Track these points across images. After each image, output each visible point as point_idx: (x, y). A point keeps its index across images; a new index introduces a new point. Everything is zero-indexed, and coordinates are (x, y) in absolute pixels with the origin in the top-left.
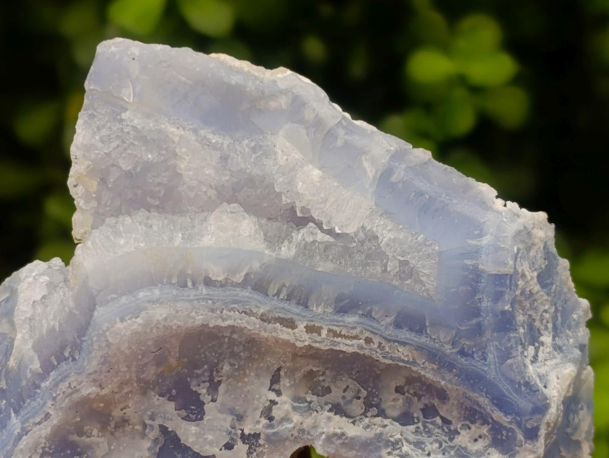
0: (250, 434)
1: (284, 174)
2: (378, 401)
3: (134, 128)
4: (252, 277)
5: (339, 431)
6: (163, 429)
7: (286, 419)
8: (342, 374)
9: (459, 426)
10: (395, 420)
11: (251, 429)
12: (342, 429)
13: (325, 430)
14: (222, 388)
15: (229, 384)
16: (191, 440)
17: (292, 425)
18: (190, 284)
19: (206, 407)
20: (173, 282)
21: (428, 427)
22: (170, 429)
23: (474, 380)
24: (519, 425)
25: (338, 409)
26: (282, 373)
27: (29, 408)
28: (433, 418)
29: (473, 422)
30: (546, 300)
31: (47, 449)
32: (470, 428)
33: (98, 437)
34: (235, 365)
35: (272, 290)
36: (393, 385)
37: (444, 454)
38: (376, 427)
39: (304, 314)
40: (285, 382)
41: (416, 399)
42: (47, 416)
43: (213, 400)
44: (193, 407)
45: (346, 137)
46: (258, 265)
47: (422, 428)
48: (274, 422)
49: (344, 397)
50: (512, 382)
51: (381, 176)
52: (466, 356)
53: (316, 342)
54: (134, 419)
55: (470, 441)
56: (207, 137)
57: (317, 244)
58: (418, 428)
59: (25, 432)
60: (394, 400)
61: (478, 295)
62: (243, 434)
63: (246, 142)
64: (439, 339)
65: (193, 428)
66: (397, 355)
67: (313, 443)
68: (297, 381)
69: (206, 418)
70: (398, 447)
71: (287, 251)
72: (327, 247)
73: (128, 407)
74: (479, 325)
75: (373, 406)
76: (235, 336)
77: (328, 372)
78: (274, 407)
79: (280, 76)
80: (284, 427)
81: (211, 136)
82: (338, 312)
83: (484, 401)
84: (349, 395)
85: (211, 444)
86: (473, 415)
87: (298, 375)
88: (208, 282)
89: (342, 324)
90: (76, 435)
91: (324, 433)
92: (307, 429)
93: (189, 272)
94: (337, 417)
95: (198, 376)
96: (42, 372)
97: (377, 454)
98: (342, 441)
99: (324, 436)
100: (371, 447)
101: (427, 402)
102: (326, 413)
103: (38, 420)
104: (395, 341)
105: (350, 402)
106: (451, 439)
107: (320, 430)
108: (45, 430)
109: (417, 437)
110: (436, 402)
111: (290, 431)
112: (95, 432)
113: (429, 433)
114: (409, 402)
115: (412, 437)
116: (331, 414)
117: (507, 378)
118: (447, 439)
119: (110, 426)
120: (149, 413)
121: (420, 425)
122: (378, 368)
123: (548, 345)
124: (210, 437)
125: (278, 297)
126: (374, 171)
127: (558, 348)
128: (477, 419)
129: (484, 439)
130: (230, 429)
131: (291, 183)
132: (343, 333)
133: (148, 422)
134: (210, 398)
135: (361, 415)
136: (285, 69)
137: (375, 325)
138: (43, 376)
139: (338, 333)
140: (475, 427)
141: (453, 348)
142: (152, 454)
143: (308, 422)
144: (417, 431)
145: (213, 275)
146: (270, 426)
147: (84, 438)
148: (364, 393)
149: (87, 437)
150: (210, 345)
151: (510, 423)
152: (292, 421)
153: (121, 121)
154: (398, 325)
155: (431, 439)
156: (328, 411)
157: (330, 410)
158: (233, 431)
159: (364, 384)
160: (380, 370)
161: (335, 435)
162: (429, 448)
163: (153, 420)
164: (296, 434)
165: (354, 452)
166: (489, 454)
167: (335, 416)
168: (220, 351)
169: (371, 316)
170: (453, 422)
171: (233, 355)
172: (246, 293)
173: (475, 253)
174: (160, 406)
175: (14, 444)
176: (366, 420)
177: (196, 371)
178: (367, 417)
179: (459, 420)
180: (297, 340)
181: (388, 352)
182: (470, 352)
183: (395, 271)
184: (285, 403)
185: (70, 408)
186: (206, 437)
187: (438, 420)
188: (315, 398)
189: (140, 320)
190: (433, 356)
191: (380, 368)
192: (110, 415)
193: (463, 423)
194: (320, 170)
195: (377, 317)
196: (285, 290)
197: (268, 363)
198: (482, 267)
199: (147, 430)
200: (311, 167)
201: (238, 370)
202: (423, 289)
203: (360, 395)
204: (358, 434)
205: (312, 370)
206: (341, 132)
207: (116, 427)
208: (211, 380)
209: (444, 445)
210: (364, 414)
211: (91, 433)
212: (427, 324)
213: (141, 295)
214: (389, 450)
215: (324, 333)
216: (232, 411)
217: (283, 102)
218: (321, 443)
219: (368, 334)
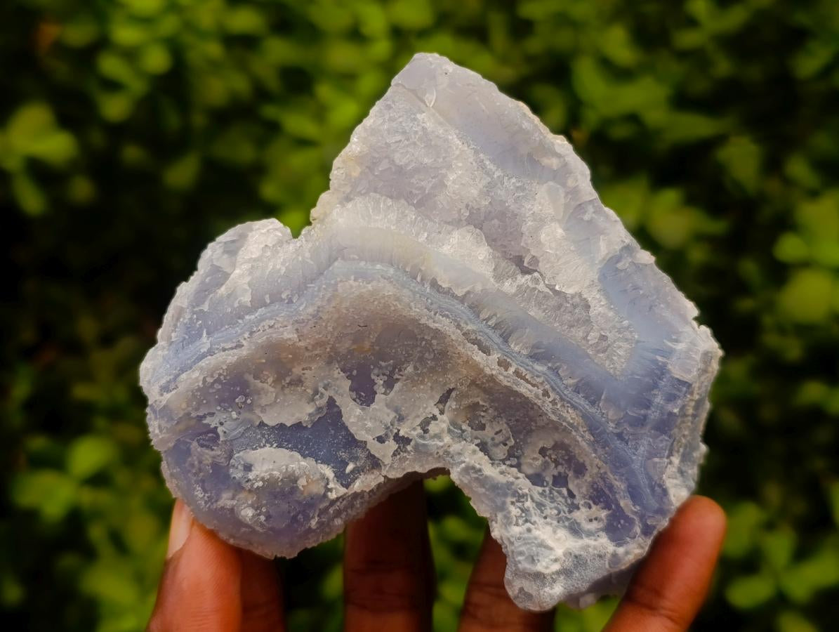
0: (403, 437)
1: (535, 220)
2: (521, 453)
3: (424, 129)
4: (472, 296)
5: (478, 466)
6: (331, 402)
7: (438, 436)
8: (502, 418)
9: (582, 502)
10: (528, 477)
11: (406, 433)
12: (481, 465)
13: (467, 460)
14: (397, 386)
15: (405, 385)
16: (352, 420)
17: (441, 444)
18: (419, 279)
19: (377, 396)
20: (407, 270)
21: (553, 494)
22: (337, 404)
23: (619, 463)
24: (642, 518)
25: (483, 447)
26: (453, 394)
27: (225, 333)
28: (559, 487)
29: (595, 503)
30: (689, 427)
31: (222, 377)
32: (590, 507)
33: (270, 385)
34: (418, 370)
35: (484, 315)
36: (541, 445)
37: (558, 522)
38: (509, 476)
39: (501, 346)
40: (452, 404)
41: (553, 465)
42: (239, 346)
43: (385, 393)
44: (363, 394)
45: (594, 215)
46: (481, 288)
47: (548, 492)
48: (427, 435)
49: (493, 439)
50: (650, 478)
51: (611, 258)
52: (622, 440)
53: (502, 374)
54: (309, 383)
55: (585, 519)
56: (484, 162)
57: (536, 292)
58: (544, 491)
59: (211, 352)
60: (534, 459)
61: (655, 390)
62: (397, 434)
63: (514, 180)
64: (607, 415)
65: (358, 411)
66: (565, 415)
67: (452, 468)
68: (462, 408)
69: (373, 406)
70: (522, 500)
71: (509, 287)
72: (546, 297)
73: (310, 369)
74: (645, 417)
75: (514, 457)
76: (434, 342)
77: (490, 411)
78: (432, 422)
79: (559, 141)
80: (434, 443)
81: (488, 163)
82: (531, 357)
83: (620, 485)
84: (499, 438)
85: (368, 430)
86: (600, 496)
87: (466, 402)
88: (434, 284)
89: (530, 368)
90: (252, 376)
91: (464, 462)
92: (452, 452)
93: (423, 268)
94: (481, 454)
95: (381, 368)
96: (250, 306)
97: (503, 499)
98: (477, 476)
99: (463, 465)
100: (500, 491)
101: (562, 471)
102: (473, 446)
103: (228, 346)
104: (568, 402)
105: (496, 445)
106: (570, 512)
107: (462, 458)
108: (231, 357)
109: (541, 499)
110: (571, 474)
111: (438, 448)
112: (270, 380)
113: (553, 500)
114: (545, 466)
115: (537, 497)
116: (477, 449)
117: (647, 474)
118: (566, 510)
119: (285, 380)
120: (326, 382)
121: (547, 489)
122: (536, 423)
123: (676, 466)
124: (369, 424)
125: (487, 322)
126: (606, 252)
127: (681, 472)
128: (601, 502)
129: (599, 522)
130: (389, 424)
131: (537, 230)
132: (527, 377)
133: (321, 389)
134: (383, 390)
135: (500, 460)
136: (565, 139)
137: (558, 381)
138: (251, 310)
139: (523, 375)
140: (596, 508)
141: (616, 428)
142: (311, 420)
143: (456, 447)
144: (542, 494)
145: (440, 280)
146: (422, 437)
147: (258, 382)
148: (512, 442)
149: (261, 382)
150: (406, 343)
151: (635, 513)
152: (443, 441)
153: (415, 119)
154: (577, 390)
155: (553, 505)
156: (476, 445)
157: (477, 445)
158: (391, 427)
159: (515, 433)
160: (536, 426)
161: (473, 468)
162: (548, 511)
163: (326, 390)
164: (441, 453)
165: (483, 490)
166: (598, 536)
167: (480, 452)
168: (411, 352)
169: (557, 372)
170: (577, 497)
171: (421, 360)
172: (461, 308)
173: (668, 353)
174: (337, 379)
175: (194, 361)
176: (504, 467)
177: (381, 362)
178: (504, 464)
179: (584, 497)
180: (487, 366)
181: (558, 409)
182: (627, 438)
183: (593, 342)
184: (443, 423)
185: (262, 346)
186: (366, 422)
187: (564, 491)
188: (469, 429)
189: (370, 287)
190: (594, 428)
191: (538, 424)
192: (290, 370)
193: (586, 500)
194: (564, 231)
195: (562, 374)
196: (495, 318)
197: (447, 379)
198: (670, 367)
199: (318, 396)
200: (557, 225)
201: (419, 375)
202: (612, 366)
203: (507, 442)
204: (493, 475)
205: (478, 403)
206: (591, 209)
207: (290, 384)
208: (390, 377)
209: (562, 514)
210: (503, 461)
211: (266, 380)
212: (603, 397)
213: (378, 267)
214: (514, 500)
215: (511, 370)
216: (396, 410)
217: (554, 163)
218: (459, 470)
219: (547, 387)
